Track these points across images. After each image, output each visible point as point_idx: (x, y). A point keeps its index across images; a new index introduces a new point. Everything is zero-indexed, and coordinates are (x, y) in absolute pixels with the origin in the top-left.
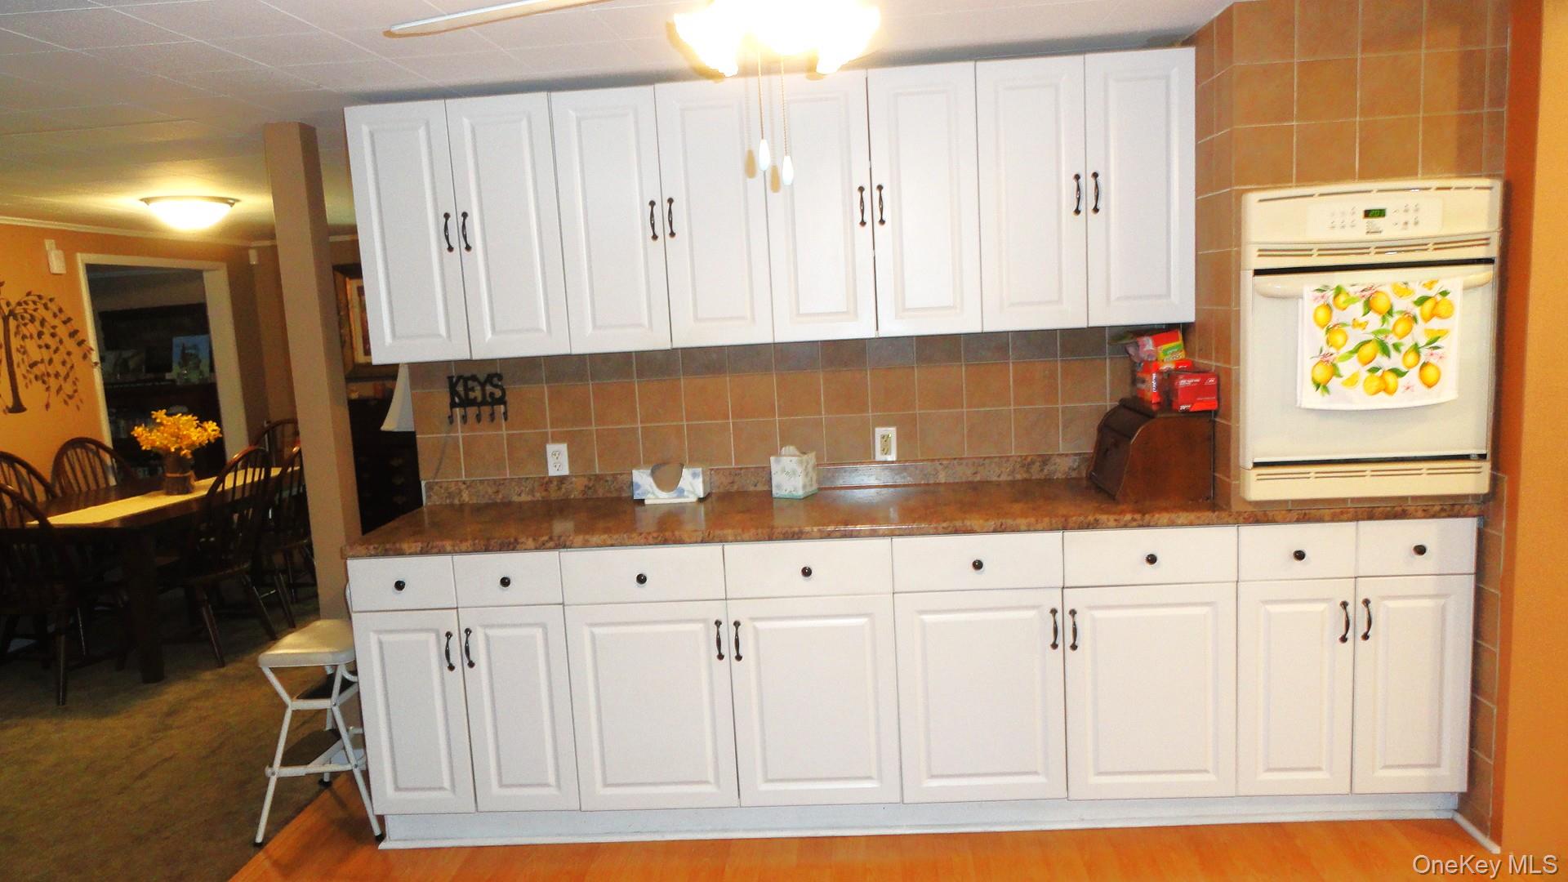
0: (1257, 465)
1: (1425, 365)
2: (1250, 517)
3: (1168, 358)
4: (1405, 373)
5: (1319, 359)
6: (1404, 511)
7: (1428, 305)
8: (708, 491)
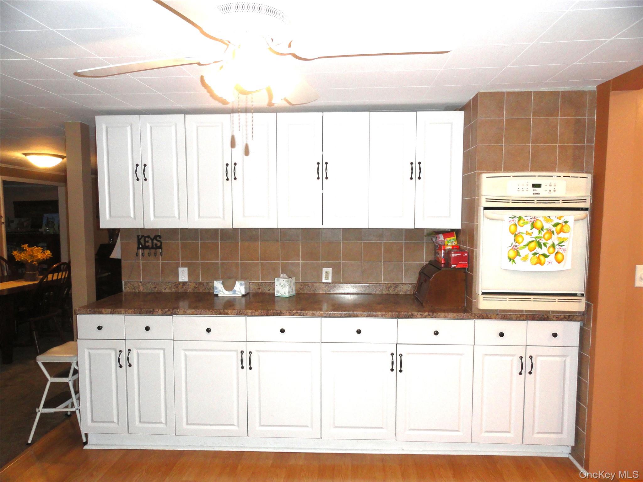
0: (484, 293)
1: (557, 253)
2: (480, 316)
3: (450, 244)
4: (549, 256)
5: (511, 248)
6: (548, 317)
7: (559, 227)
8: (248, 291)
